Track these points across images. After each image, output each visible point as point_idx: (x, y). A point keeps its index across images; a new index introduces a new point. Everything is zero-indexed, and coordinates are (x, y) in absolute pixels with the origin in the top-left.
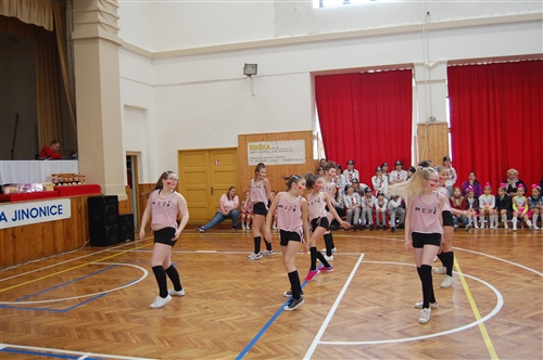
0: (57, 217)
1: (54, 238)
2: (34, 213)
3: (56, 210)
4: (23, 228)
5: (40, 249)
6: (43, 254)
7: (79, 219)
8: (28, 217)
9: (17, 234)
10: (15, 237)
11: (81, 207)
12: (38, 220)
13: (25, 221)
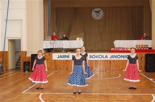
2: (119, 57)
4: (114, 61)
5: (120, 68)
7: (141, 61)
8: (116, 58)
9: (111, 62)
10: (111, 63)
11: (142, 57)
12: (120, 59)
13: (115, 59)
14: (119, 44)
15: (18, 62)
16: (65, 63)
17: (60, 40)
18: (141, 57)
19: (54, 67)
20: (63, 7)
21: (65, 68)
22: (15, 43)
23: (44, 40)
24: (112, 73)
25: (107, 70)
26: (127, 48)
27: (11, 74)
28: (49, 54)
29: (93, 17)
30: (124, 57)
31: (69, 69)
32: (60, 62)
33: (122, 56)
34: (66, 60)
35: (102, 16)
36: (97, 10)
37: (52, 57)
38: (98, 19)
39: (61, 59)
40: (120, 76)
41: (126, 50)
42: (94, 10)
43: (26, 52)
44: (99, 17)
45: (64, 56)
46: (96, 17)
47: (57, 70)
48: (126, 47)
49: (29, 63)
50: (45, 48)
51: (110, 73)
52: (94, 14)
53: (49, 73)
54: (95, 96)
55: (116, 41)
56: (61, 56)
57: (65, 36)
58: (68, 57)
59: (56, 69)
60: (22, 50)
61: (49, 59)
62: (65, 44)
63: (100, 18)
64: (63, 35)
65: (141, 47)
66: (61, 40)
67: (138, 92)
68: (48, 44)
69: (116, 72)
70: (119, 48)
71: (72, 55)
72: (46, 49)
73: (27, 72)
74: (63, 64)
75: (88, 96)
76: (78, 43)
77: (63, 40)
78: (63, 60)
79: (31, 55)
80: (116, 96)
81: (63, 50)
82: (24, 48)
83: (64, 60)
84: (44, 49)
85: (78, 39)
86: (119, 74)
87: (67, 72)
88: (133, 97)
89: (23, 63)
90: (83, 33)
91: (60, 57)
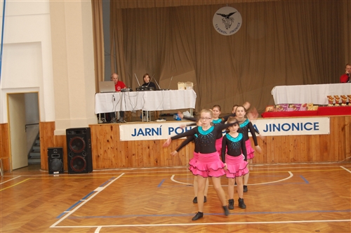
0: (312, 132)
1: (309, 149)
2: (286, 127)
3: (312, 126)
4: (274, 138)
5: (291, 156)
6: (294, 160)
7: (342, 136)
8: (279, 130)
9: (268, 142)
10: (266, 144)
11: (345, 125)
12: (290, 133)
13: (276, 133)
14: (284, 94)
15: (32, 151)
16: (151, 148)
17: (137, 90)
18: (342, 126)
19: (124, 160)
20: (139, 7)
21: (152, 160)
22: (24, 102)
23: (98, 91)
24: (272, 170)
25: (257, 161)
26: (305, 105)
27: (17, 180)
28: (112, 127)
29: (216, 29)
30: (298, 129)
31: (162, 163)
32: (140, 147)
33: (293, 124)
34: (154, 141)
35: (238, 26)
36: (226, 11)
37: (117, 133)
38: (228, 34)
39: (141, 138)
40: (292, 175)
41: (302, 109)
42: (218, 12)
43: (52, 124)
44: (233, 28)
45: (148, 131)
46: (224, 29)
47: (132, 166)
48: (303, 103)
49: (60, 150)
50: (100, 112)
51: (264, 170)
52: (218, 22)
53: (113, 175)
54: (234, 229)
55: (277, 87)
56: (141, 130)
57: (148, 79)
58: (159, 132)
59: (130, 164)
60: (42, 120)
61: (110, 140)
62: (151, 100)
63: (235, 32)
64: (144, 77)
65: (340, 101)
66: (140, 89)
67: (341, 215)
68: (108, 102)
69: (280, 166)
70: (286, 105)
71: (169, 128)
72: (102, 115)
73: (56, 174)
74: (148, 150)
75: (217, 229)
76: (182, 96)
77: (144, 90)
78: (145, 141)
79: (67, 130)
80: (287, 228)
81: (144, 115)
82: (47, 115)
83: (149, 141)
84: (98, 115)
85: (181, 86)
86: (289, 170)
87: (157, 170)
88: (330, 228)
89: (46, 151)
90: (194, 71)
91: (139, 133)
